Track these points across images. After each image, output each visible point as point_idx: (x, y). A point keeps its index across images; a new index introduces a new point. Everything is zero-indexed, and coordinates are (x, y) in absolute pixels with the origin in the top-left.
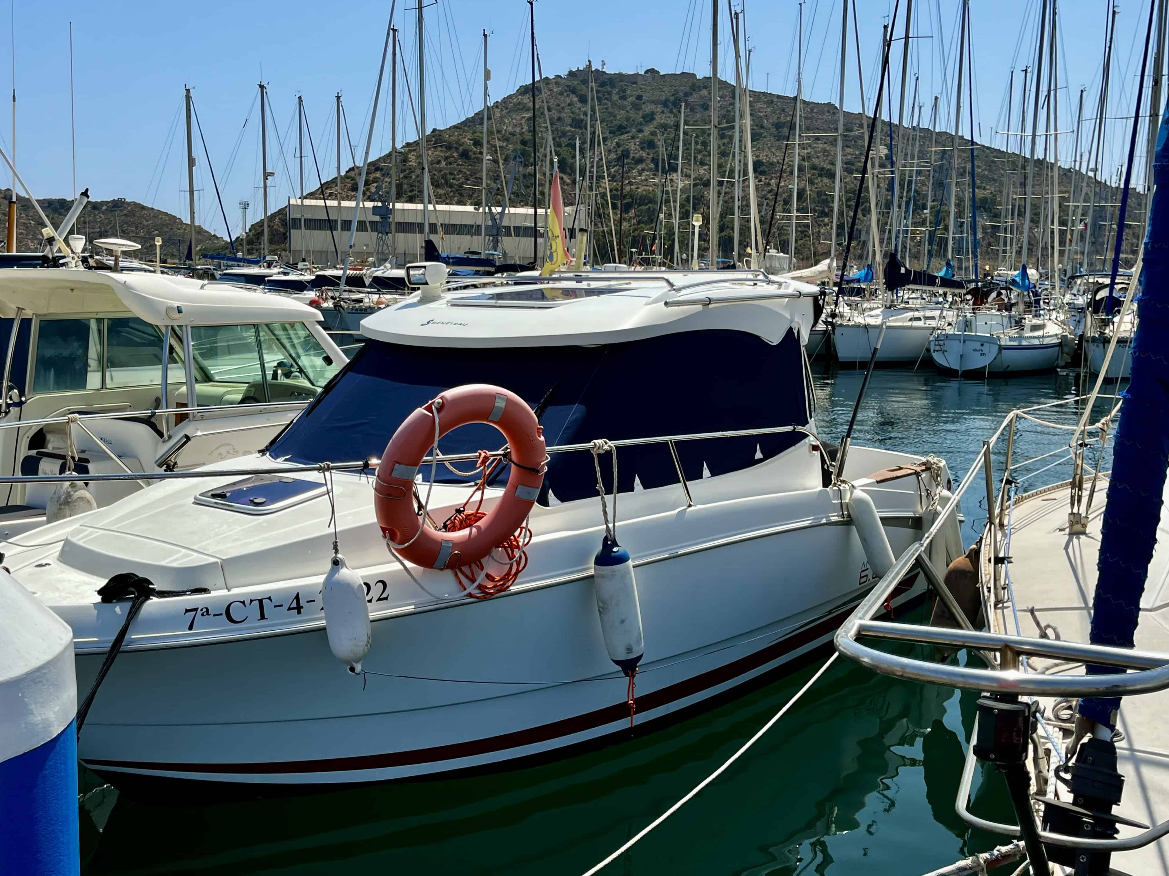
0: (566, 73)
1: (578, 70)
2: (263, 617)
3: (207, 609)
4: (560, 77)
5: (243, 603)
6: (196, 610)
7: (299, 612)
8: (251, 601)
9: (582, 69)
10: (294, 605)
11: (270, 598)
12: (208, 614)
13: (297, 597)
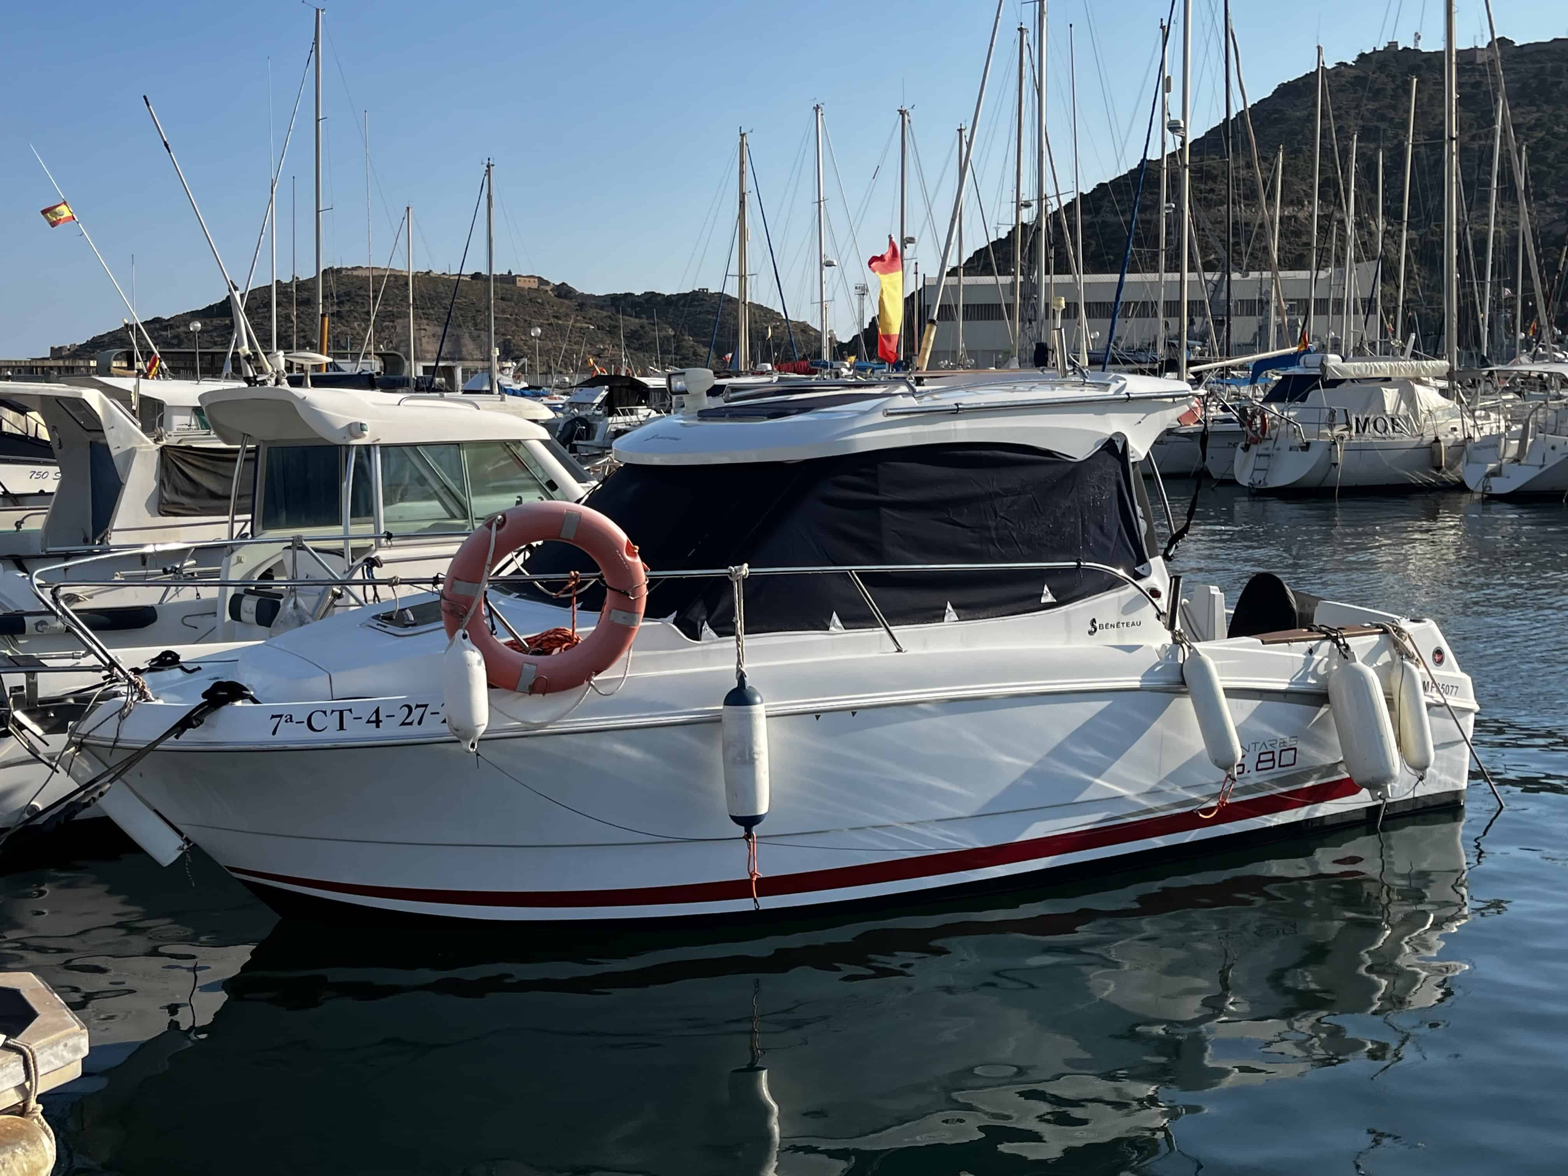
0: (1355, 58)
1: (1375, 51)
2: (341, 728)
3: (291, 716)
4: (1345, 64)
5: (325, 712)
6: (281, 716)
7: (378, 726)
8: (333, 711)
9: (1381, 49)
10: (373, 718)
11: (350, 710)
12: (291, 721)
13: (377, 711)
